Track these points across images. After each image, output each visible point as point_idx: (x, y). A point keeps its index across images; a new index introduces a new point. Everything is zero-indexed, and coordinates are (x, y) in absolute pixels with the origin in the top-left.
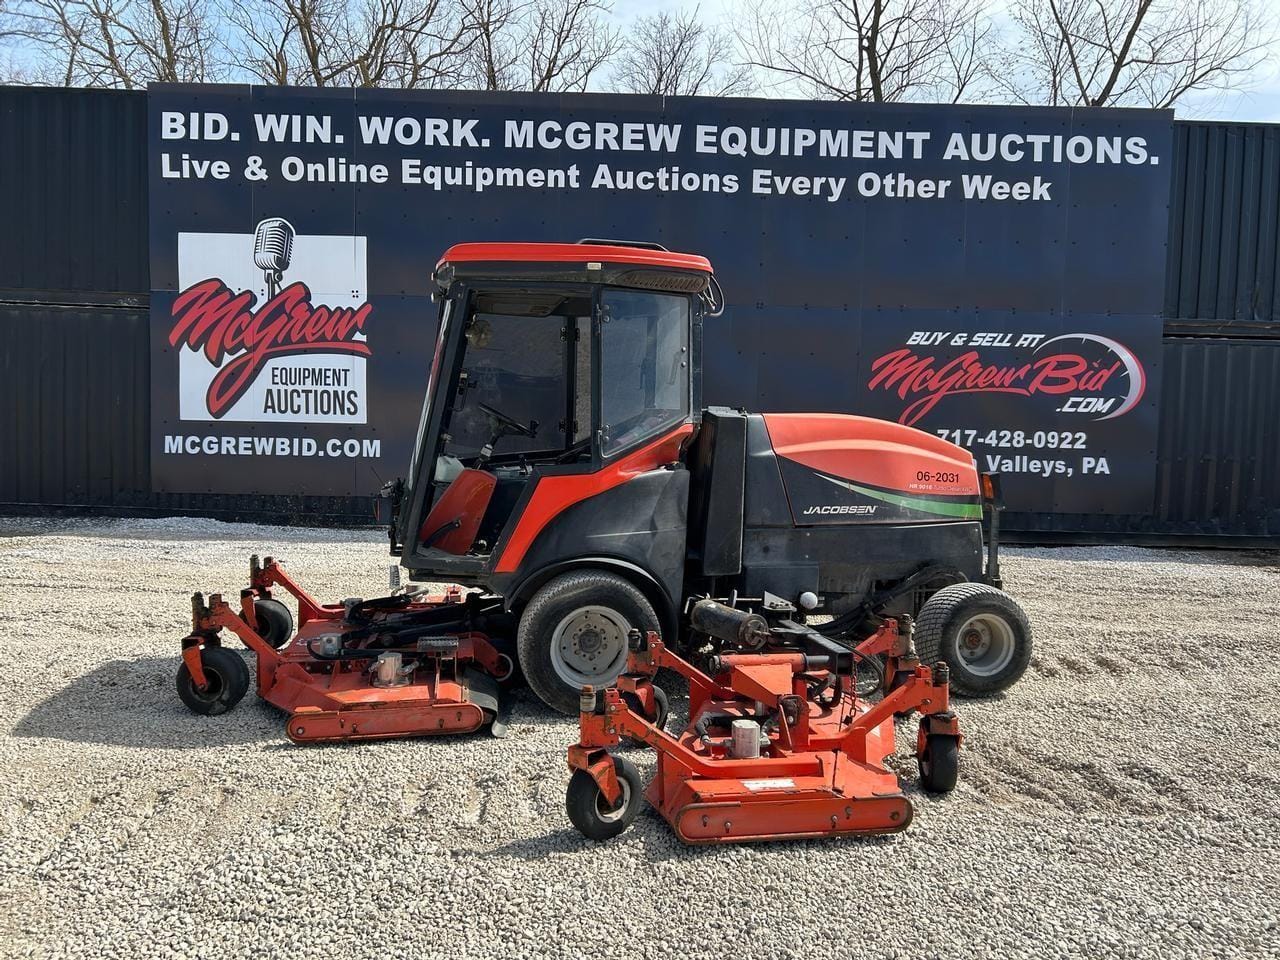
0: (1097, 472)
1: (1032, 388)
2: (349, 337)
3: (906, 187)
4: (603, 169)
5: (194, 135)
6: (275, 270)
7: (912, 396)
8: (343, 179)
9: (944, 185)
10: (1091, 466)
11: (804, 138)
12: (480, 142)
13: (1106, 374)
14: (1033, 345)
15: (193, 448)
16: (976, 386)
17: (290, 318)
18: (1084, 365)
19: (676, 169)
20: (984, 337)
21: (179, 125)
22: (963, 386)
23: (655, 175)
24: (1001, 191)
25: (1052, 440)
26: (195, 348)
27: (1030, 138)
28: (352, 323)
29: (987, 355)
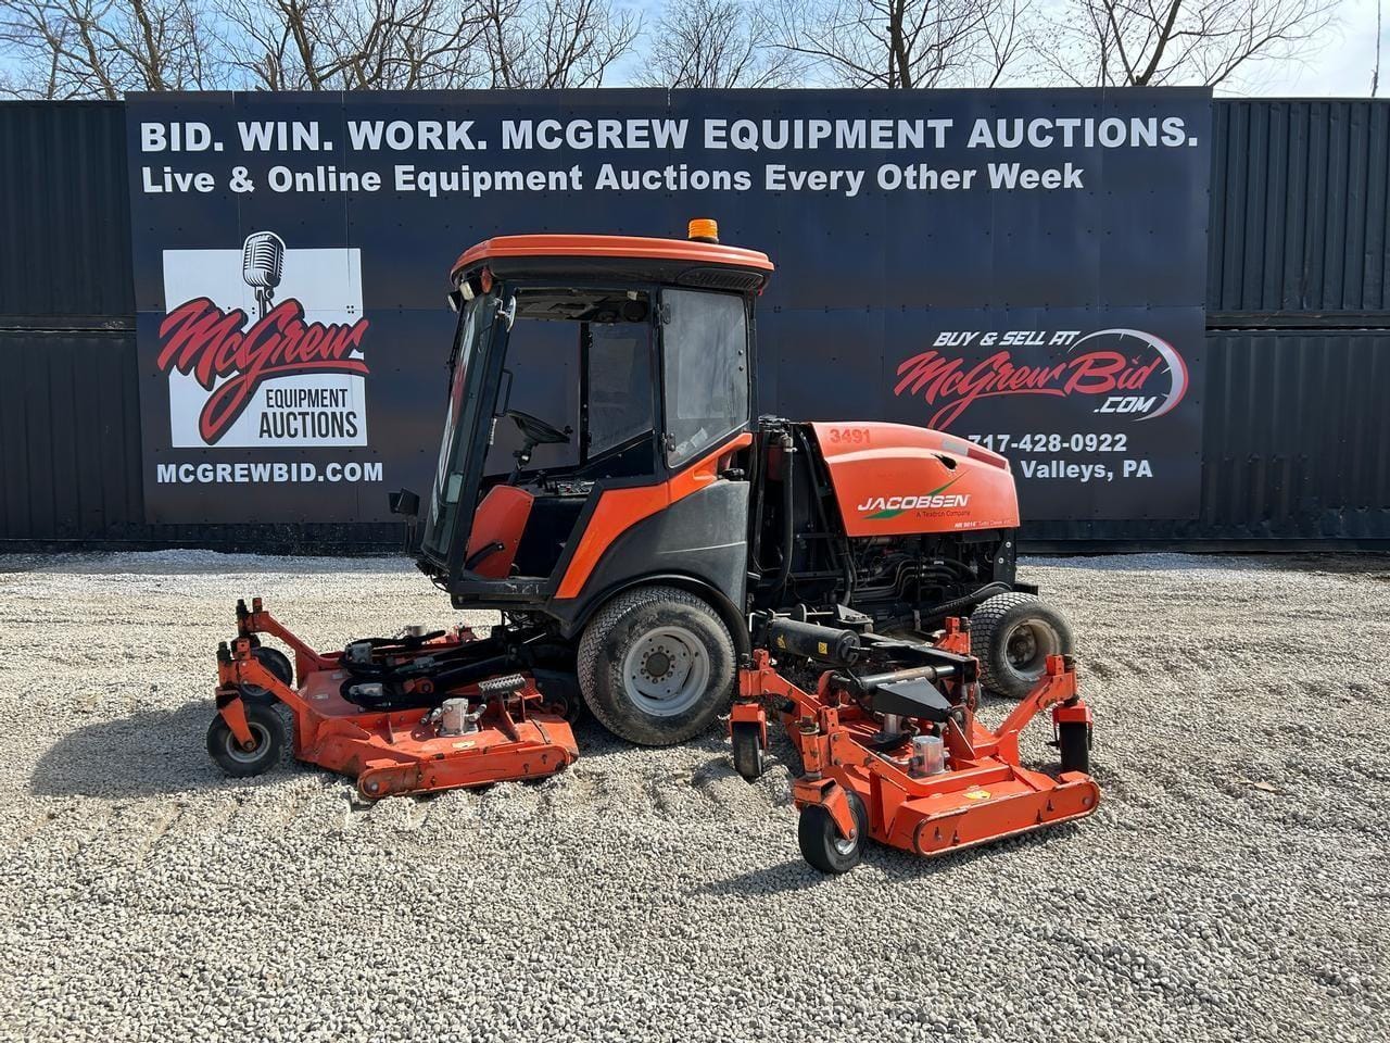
0: (1139, 475)
1: (1068, 389)
2: (345, 355)
3: (929, 179)
4: (607, 169)
5: (176, 147)
6: (266, 287)
7: (940, 401)
8: (333, 188)
9: (969, 175)
10: (1133, 469)
11: (818, 130)
12: (476, 145)
13: (1146, 371)
14: (1067, 343)
15: (187, 476)
16: (1008, 388)
17: (284, 337)
18: (1122, 362)
19: (684, 167)
20: (1015, 336)
21: (159, 136)
22: (994, 388)
23: (662, 174)
24: (1029, 180)
25: (1091, 442)
26: (185, 372)
27: (1059, 122)
28: (348, 341)
29: (1018, 355)
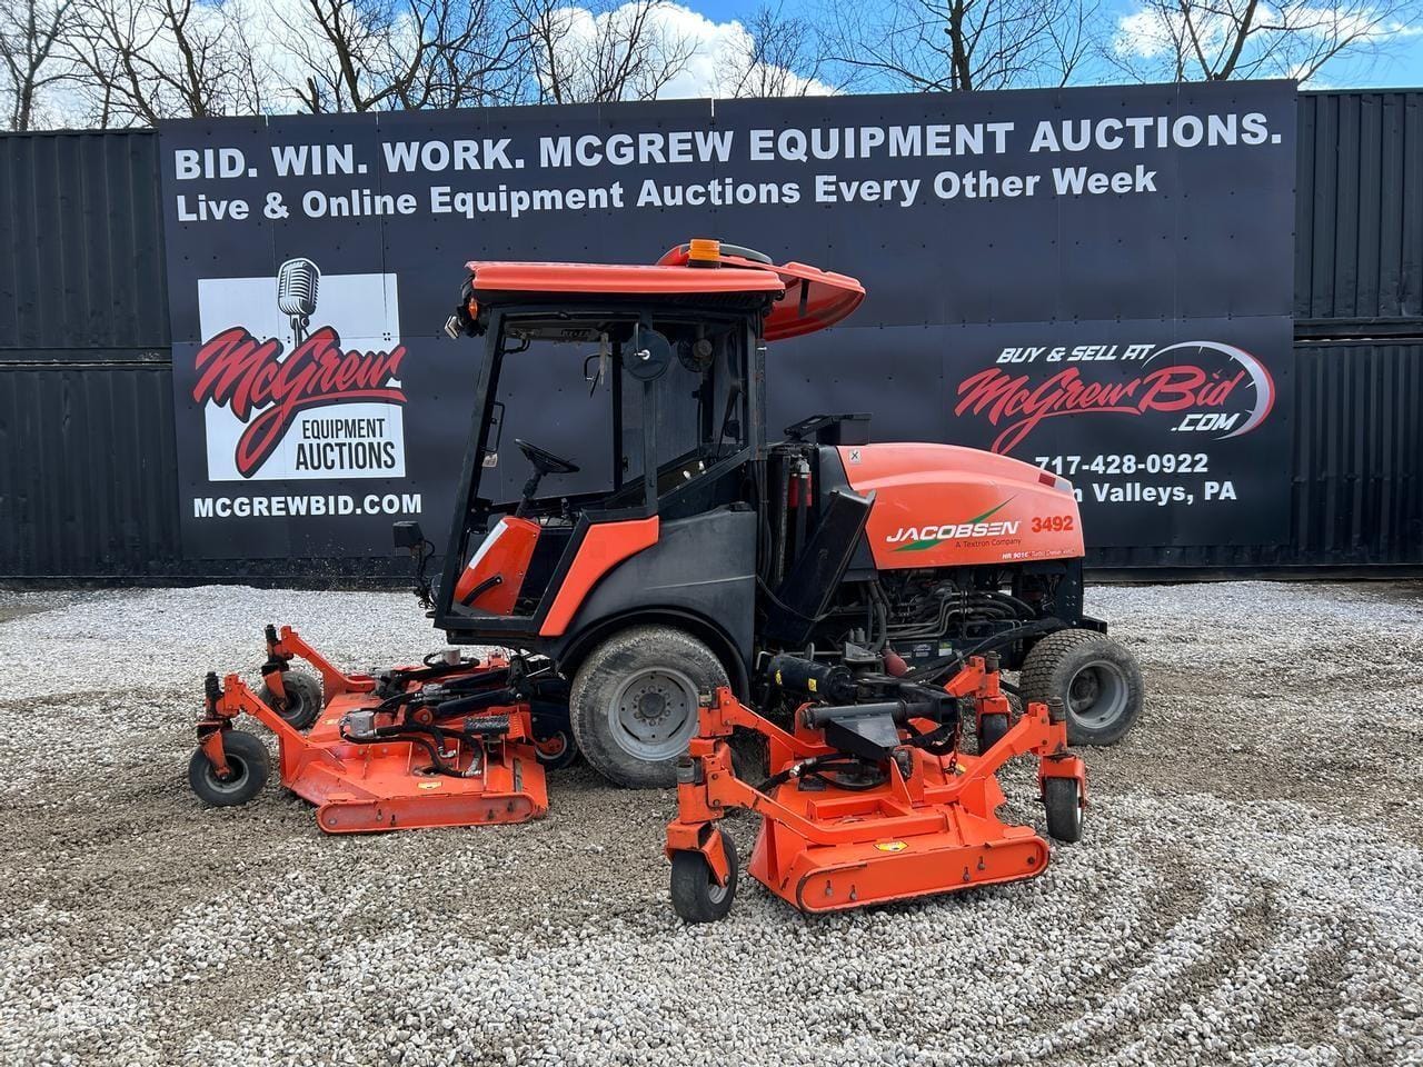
0: (1222, 497)
1: (1143, 406)
2: (382, 384)
3: (989, 186)
4: (649, 184)
5: (210, 174)
6: (302, 316)
7: (1004, 420)
8: (368, 212)
9: (1032, 181)
10: (1215, 491)
11: (871, 138)
12: (513, 164)
13: (1228, 386)
14: (1141, 357)
15: (224, 510)
16: (1078, 406)
17: (319, 366)
18: (1201, 377)
19: (729, 180)
20: (1085, 351)
21: (193, 164)
22: (1062, 406)
23: (706, 188)
24: (1098, 184)
25: (1168, 463)
26: (221, 404)
27: (1130, 122)
28: (386, 367)
29: (1088, 371)
